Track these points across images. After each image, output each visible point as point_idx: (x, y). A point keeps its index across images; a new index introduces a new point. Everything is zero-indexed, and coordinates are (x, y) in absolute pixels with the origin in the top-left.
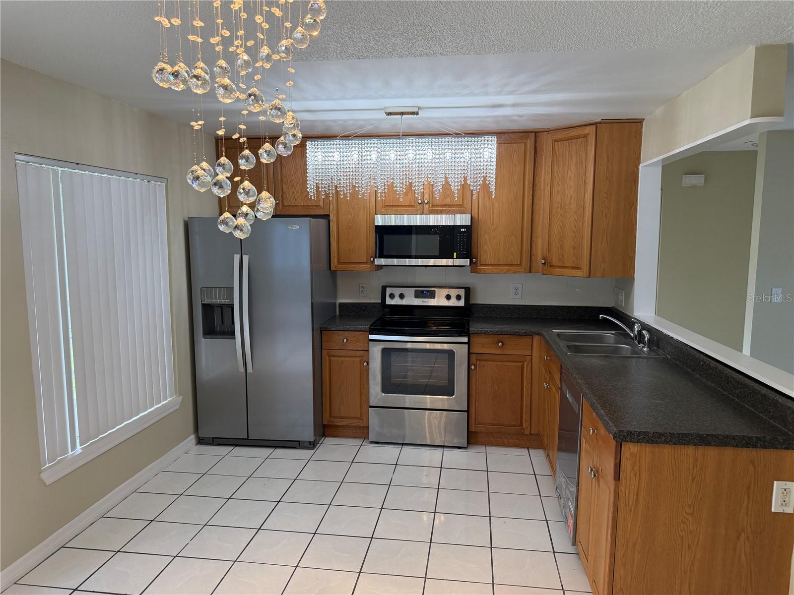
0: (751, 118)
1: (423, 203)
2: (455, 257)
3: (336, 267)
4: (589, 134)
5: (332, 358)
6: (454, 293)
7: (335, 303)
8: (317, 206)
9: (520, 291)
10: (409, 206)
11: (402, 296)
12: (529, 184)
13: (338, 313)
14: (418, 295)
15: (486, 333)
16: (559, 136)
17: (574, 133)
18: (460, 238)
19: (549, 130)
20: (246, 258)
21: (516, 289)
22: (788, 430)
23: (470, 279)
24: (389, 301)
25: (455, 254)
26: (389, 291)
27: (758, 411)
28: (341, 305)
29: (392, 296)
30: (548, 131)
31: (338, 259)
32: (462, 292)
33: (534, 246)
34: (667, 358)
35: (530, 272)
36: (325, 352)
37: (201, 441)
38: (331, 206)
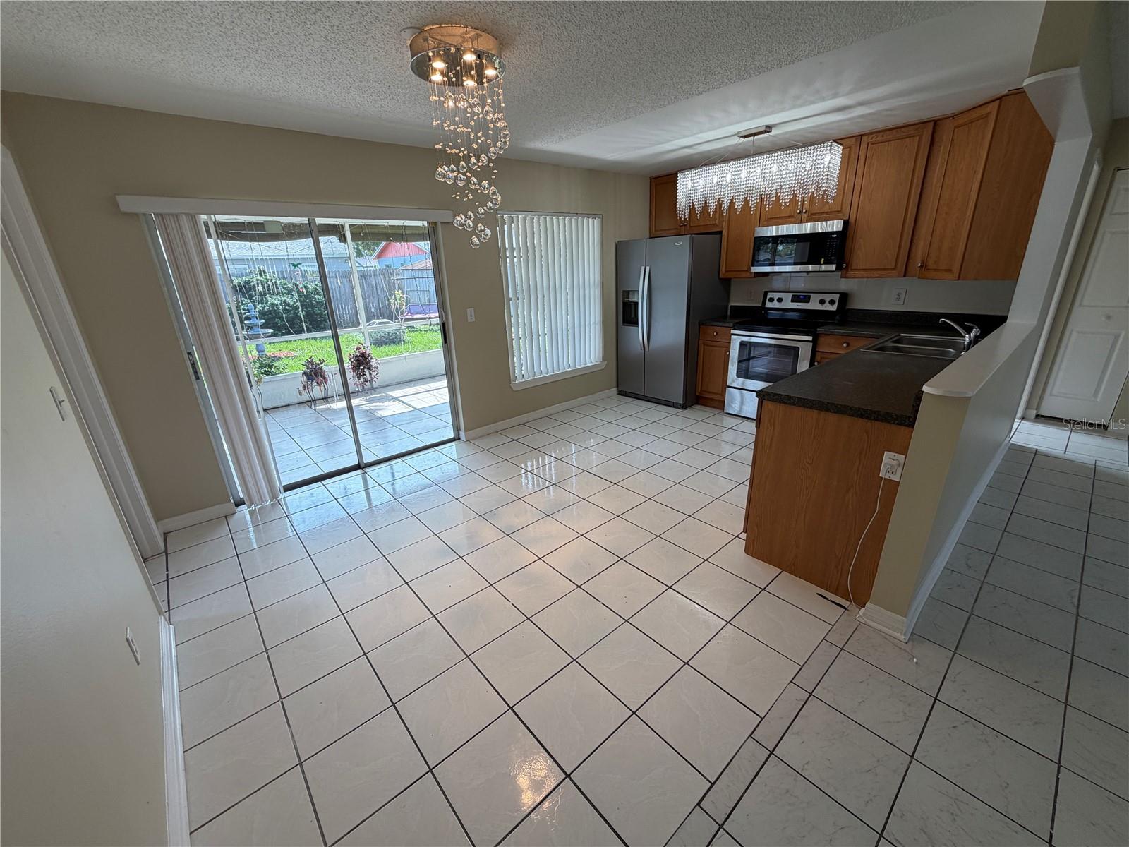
1: (801, 212)
2: (822, 263)
3: (723, 275)
4: (991, 112)
5: (706, 347)
6: (828, 298)
7: (727, 306)
8: (714, 224)
9: (902, 297)
10: (789, 217)
11: (780, 300)
12: (917, 181)
13: (729, 313)
14: (794, 299)
15: (832, 334)
16: (961, 120)
17: (976, 114)
18: (830, 244)
19: (953, 115)
20: (648, 268)
21: (899, 294)
23: (844, 285)
24: (768, 305)
25: (823, 260)
26: (770, 295)
28: (732, 306)
29: (772, 300)
30: (953, 117)
31: (726, 268)
32: (836, 297)
33: (914, 250)
35: (905, 276)
36: (701, 342)
37: (621, 393)
38: (724, 223)
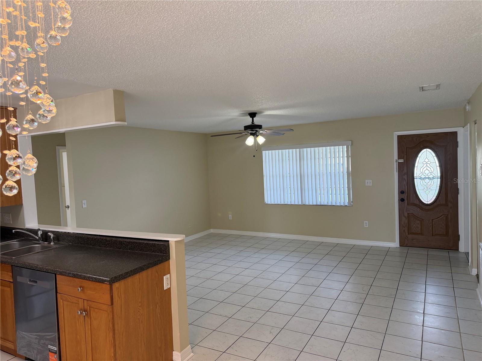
0: (115, 121)
22: (163, 253)
27: (144, 251)
34: (70, 245)
